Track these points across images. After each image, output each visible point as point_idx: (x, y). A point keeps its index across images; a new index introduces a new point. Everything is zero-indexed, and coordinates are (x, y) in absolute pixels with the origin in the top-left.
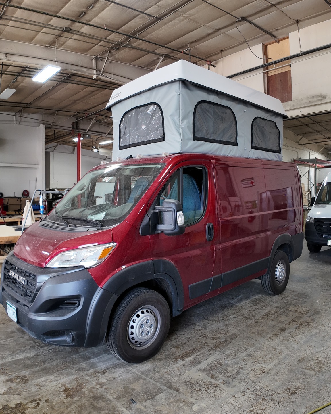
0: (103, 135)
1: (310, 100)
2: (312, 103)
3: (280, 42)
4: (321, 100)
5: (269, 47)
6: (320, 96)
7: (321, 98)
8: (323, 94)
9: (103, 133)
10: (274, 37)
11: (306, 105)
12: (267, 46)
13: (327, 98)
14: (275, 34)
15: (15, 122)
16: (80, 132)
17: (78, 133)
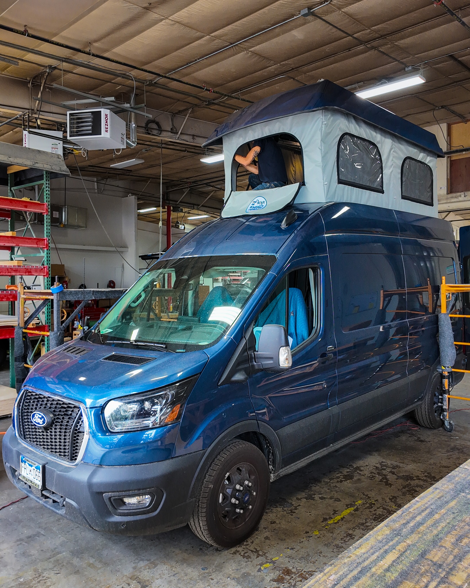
0: (196, 207)
3: (468, 122)
5: (454, 127)
9: (196, 205)
10: (464, 118)
12: (451, 125)
14: (465, 116)
15: (96, 191)
16: (169, 203)
17: (168, 204)
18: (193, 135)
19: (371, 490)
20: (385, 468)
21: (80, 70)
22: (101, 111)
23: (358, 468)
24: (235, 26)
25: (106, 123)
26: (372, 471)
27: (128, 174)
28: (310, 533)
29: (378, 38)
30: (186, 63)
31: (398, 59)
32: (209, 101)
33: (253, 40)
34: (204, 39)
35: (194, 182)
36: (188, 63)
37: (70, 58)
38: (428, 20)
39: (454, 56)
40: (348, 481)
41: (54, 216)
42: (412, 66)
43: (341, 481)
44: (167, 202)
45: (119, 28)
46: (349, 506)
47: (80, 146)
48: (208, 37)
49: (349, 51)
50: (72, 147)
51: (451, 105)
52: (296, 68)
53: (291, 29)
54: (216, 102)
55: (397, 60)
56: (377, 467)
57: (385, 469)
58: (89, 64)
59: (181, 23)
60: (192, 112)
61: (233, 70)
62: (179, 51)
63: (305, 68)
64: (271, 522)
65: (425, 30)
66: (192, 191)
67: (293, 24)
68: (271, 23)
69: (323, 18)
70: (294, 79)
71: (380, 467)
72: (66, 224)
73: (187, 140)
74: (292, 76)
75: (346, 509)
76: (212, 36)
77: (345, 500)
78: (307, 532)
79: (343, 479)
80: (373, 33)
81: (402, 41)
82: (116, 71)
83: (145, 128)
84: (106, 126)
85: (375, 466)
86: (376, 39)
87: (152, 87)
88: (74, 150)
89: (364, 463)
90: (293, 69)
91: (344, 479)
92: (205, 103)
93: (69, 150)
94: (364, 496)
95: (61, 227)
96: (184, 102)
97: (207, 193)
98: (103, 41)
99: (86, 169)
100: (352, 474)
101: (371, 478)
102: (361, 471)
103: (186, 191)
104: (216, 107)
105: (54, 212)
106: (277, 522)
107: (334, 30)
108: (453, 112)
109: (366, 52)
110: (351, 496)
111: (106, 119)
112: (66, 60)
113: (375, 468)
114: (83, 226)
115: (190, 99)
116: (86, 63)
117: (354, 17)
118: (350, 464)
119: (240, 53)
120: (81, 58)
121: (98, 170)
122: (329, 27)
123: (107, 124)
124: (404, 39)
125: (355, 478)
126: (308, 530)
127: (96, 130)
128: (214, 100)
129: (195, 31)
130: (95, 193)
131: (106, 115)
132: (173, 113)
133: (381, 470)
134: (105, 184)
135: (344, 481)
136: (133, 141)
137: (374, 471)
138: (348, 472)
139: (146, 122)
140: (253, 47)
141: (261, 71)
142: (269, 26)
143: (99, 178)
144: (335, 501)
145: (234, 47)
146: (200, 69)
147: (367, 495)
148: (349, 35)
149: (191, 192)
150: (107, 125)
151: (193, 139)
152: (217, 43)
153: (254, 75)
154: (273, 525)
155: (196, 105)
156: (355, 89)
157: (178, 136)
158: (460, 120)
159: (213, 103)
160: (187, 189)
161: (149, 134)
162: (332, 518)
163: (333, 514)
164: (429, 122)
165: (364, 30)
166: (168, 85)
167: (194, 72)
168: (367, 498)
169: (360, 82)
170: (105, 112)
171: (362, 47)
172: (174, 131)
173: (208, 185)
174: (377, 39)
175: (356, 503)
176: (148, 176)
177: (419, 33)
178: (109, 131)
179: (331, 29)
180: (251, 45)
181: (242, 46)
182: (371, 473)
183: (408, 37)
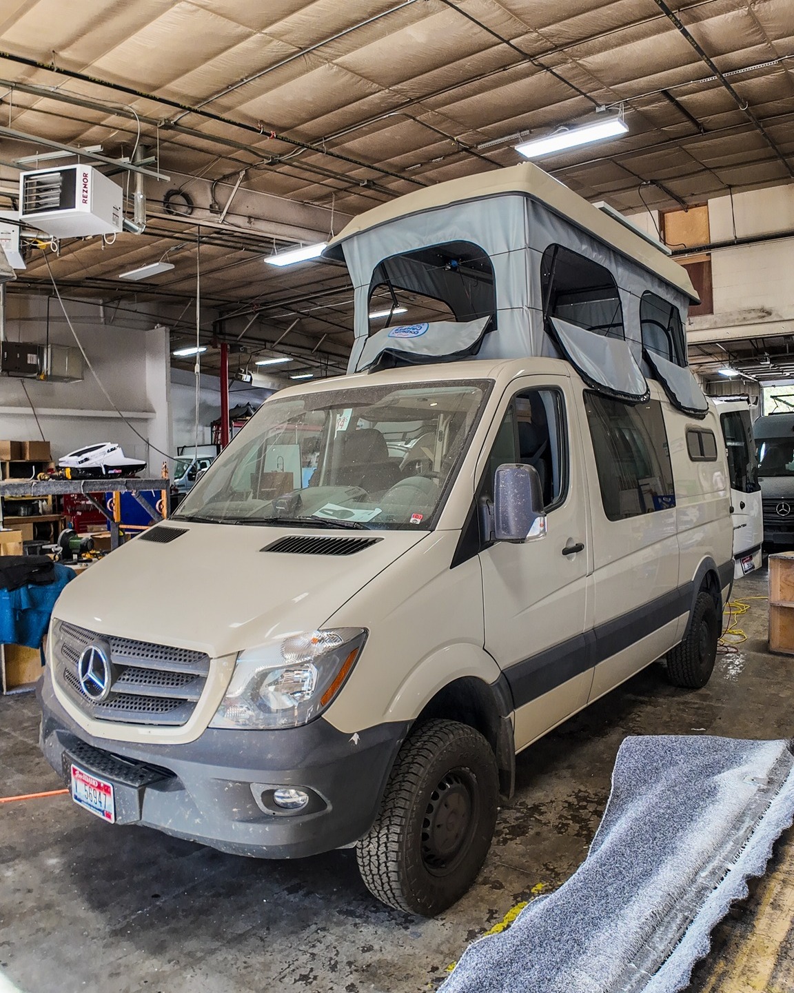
0: (268, 345)
1: (744, 315)
2: (748, 320)
3: (690, 211)
4: (764, 317)
5: (669, 216)
6: (762, 310)
7: (764, 314)
8: (767, 307)
9: (268, 341)
10: (684, 202)
11: (736, 324)
12: (664, 214)
13: (773, 314)
14: (685, 199)
15: (102, 320)
16: (224, 339)
17: (222, 341)
18: (250, 217)
19: (560, 857)
20: (585, 803)
21: (44, 103)
22: (75, 169)
23: (536, 808)
24: (306, 15)
25: (85, 187)
26: (562, 813)
27: (151, 291)
28: (441, 970)
29: (551, 49)
30: (225, 86)
31: (584, 91)
32: (272, 158)
33: (339, 43)
34: (251, 38)
35: (263, 305)
36: (229, 87)
37: (24, 83)
38: (630, 24)
39: (670, 92)
40: (518, 840)
41: (29, 362)
42: (606, 105)
43: (505, 841)
44: (221, 337)
45: (101, 19)
46: (519, 899)
47: (48, 235)
48: (258, 35)
49: (504, 70)
50: (35, 236)
51: (664, 179)
52: (418, 98)
53: (404, 25)
54: (284, 158)
55: (582, 93)
56: (569, 803)
57: (585, 808)
58: (57, 91)
59: (208, 8)
60: (246, 177)
61: (310, 99)
62: (210, 62)
63: (432, 99)
64: (363, 947)
65: (624, 41)
66: (262, 319)
67: (406, 15)
68: (368, 11)
69: (457, 6)
70: (414, 119)
71: (576, 803)
72: (49, 373)
73: (239, 223)
74: (410, 114)
75: (513, 906)
76: (266, 34)
77: (511, 884)
78: (434, 969)
79: (507, 836)
80: (542, 39)
81: (590, 59)
82: (105, 103)
83: (164, 203)
84: (85, 193)
85: (566, 802)
86: (547, 51)
87: (171, 132)
88: (38, 241)
89: (547, 796)
90: (411, 100)
91: (511, 836)
92: (266, 161)
93: (30, 241)
94: (548, 872)
95: (41, 380)
96: (230, 158)
97: (287, 322)
98: (74, 46)
99: (84, 284)
100: (525, 824)
101: (561, 828)
102: (542, 814)
103: (253, 319)
104: (286, 168)
105: (29, 355)
106: (376, 947)
107: (478, 29)
108: (668, 192)
109: (532, 74)
110: (523, 873)
111: (85, 181)
112: (17, 85)
113: (566, 805)
114: (78, 377)
115: (239, 154)
116: (52, 90)
117: (510, 7)
118: (521, 801)
119: (318, 67)
120: (43, 79)
121: (102, 286)
122: (467, 22)
123: (85, 189)
124: (593, 54)
125: (531, 832)
126: (436, 963)
127: (67, 200)
128: (281, 155)
129: (235, 24)
130: (102, 324)
131: (85, 175)
132: (213, 180)
133: (578, 809)
134: (117, 308)
135: (511, 839)
136: (139, 223)
137: (565, 813)
138: (517, 819)
139: (165, 194)
140: (340, 56)
141: (357, 103)
142: (365, 16)
143: (108, 300)
144: (492, 888)
145: (305, 55)
146: (252, 97)
147: (552, 870)
148: (504, 41)
149: (260, 320)
150: (87, 192)
151: (250, 222)
152: (277, 48)
153: (345, 108)
154: (367, 954)
155: (251, 165)
156: (516, 142)
157: (222, 218)
158: (679, 206)
159: (280, 162)
160: (252, 316)
161: (171, 213)
162: (485, 930)
163: (488, 920)
164: (632, 208)
165: (527, 33)
166: (199, 128)
167: (241, 103)
168: (553, 876)
169: (524, 130)
170: (82, 169)
171: (525, 65)
172: (215, 209)
173: (286, 308)
174: (550, 52)
175: (533, 891)
176: (187, 294)
177: (616, 46)
178: (89, 202)
179: (472, 27)
180: (337, 53)
181: (319, 53)
182: (561, 817)
183: (599, 52)
